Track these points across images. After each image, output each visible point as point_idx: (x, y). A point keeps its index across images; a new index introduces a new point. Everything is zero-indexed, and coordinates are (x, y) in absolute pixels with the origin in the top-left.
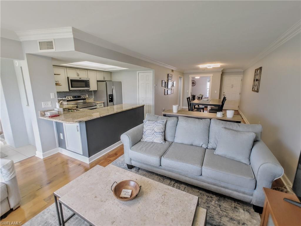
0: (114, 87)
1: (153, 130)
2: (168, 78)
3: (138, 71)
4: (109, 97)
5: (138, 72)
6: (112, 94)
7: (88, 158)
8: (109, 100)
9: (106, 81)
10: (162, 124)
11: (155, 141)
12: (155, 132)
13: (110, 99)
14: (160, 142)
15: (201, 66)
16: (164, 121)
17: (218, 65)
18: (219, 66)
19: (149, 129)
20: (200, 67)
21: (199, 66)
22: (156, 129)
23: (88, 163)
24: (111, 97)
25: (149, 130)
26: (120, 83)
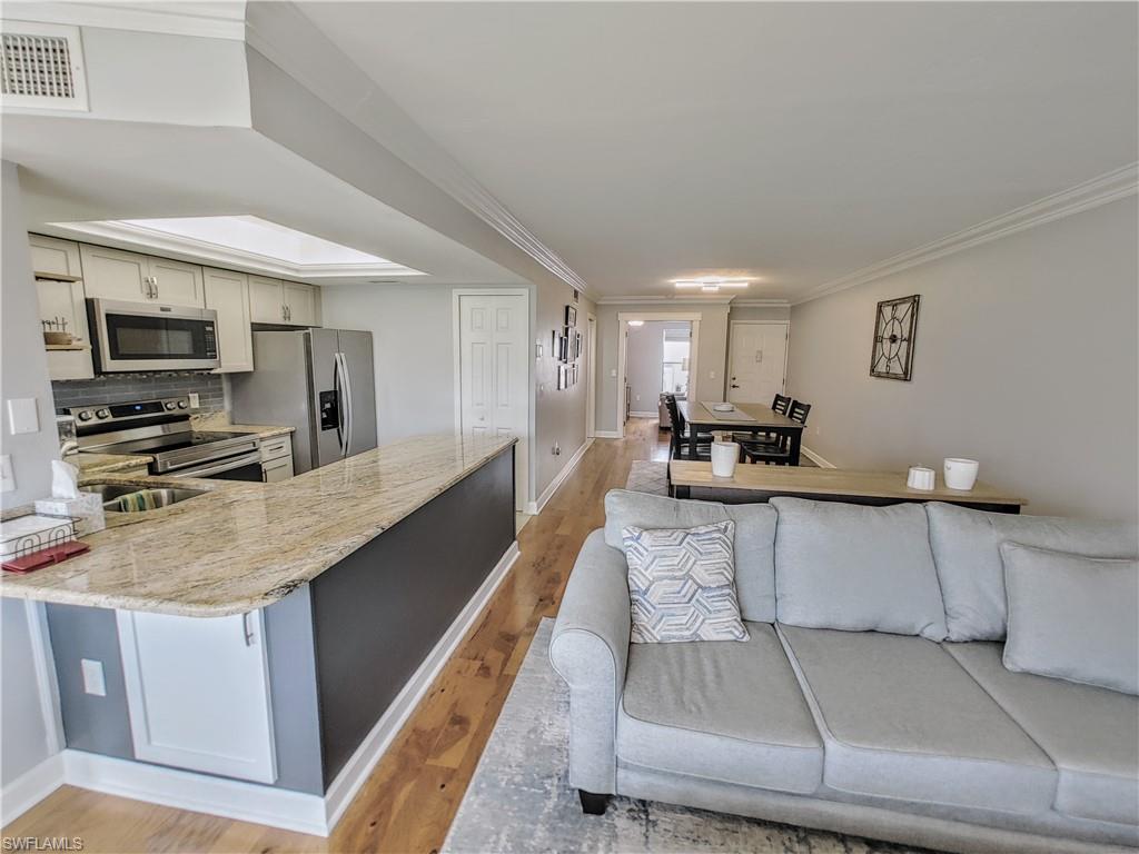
0: (343, 355)
1: (688, 577)
2: (567, 323)
3: (456, 286)
4: (322, 406)
5: (456, 293)
6: (335, 392)
7: (318, 803)
8: (323, 420)
9: (307, 328)
10: (724, 541)
11: (708, 633)
12: (700, 586)
13: (325, 416)
14: (731, 637)
15: (681, 283)
16: (726, 528)
17: (741, 281)
18: (746, 285)
19: (666, 578)
20: (677, 285)
21: (672, 281)
22: (701, 574)
23: (325, 834)
24: (328, 406)
25: (665, 581)
26: (365, 339)
